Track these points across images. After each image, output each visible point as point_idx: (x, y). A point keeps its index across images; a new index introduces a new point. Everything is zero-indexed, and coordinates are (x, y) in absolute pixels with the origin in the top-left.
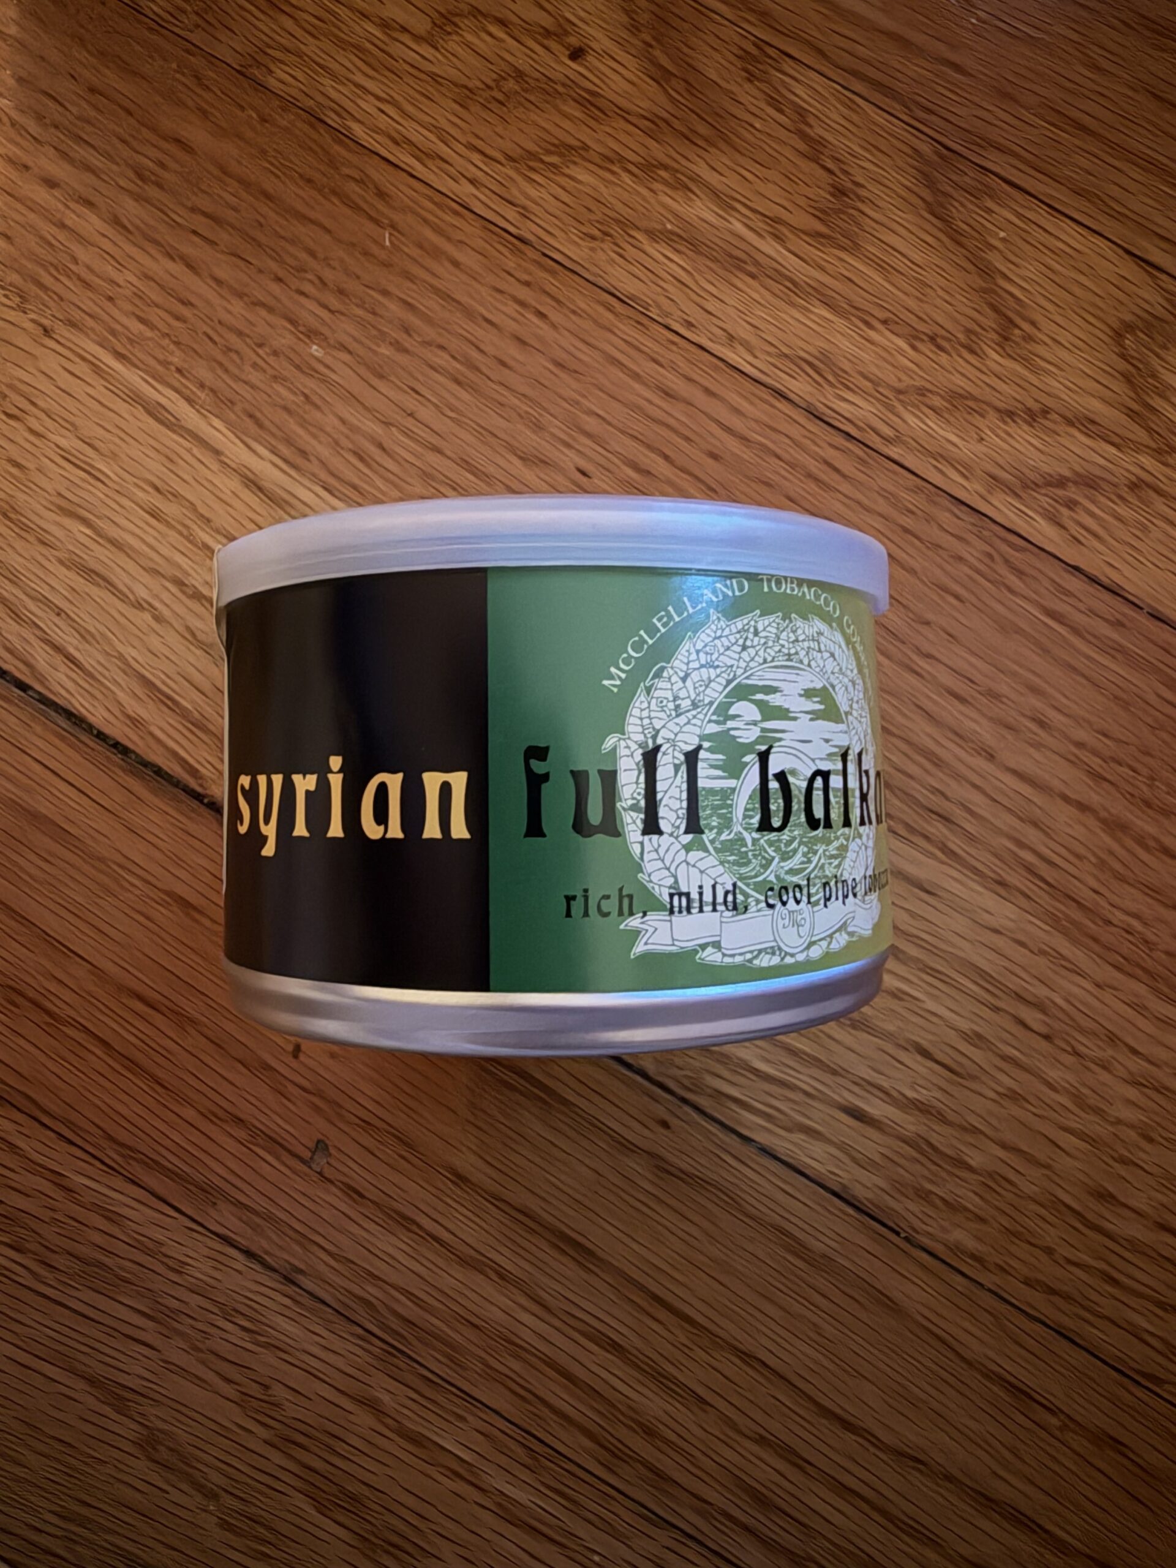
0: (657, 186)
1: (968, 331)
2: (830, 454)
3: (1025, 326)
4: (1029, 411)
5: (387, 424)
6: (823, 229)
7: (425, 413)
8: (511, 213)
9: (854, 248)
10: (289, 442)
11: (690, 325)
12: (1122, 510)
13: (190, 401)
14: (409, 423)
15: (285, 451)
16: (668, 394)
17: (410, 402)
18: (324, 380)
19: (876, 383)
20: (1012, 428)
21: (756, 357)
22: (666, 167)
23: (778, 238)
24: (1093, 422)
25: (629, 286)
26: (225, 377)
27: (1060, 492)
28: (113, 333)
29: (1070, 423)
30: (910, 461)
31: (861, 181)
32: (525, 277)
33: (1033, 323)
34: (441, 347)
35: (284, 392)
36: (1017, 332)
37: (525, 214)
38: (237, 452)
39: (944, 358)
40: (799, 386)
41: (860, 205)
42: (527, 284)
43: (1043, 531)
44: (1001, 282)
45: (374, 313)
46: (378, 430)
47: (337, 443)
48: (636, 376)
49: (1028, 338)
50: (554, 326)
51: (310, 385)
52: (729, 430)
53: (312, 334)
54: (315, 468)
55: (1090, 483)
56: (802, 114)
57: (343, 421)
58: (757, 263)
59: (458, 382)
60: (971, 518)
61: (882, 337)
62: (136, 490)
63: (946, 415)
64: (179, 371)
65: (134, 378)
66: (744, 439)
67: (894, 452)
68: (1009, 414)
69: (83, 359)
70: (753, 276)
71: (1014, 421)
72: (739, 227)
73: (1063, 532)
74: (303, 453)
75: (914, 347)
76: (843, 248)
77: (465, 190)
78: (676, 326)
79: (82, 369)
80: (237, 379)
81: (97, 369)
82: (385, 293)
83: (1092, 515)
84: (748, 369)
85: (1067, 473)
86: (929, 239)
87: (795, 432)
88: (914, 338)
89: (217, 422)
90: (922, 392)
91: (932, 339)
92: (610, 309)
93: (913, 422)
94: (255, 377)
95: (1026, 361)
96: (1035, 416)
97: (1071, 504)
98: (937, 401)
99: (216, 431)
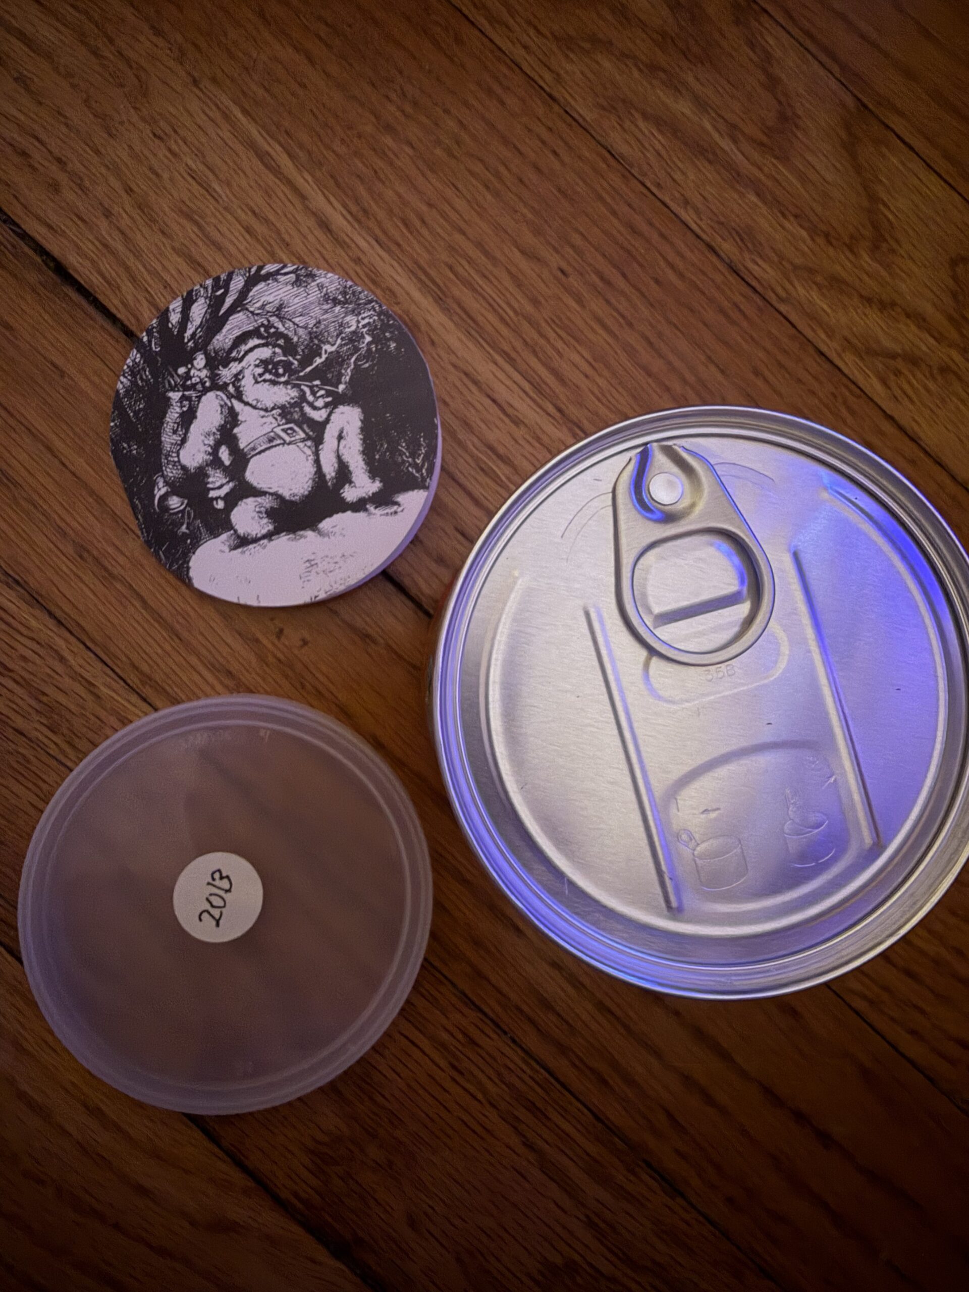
0: (654, 82)
1: (852, 237)
2: (738, 298)
3: (892, 242)
4: (881, 302)
5: (430, 205)
6: (765, 139)
7: (460, 204)
8: (548, 76)
9: (784, 159)
10: (357, 200)
11: (658, 186)
12: (931, 385)
13: (290, 155)
14: (447, 208)
15: (354, 208)
16: (634, 231)
17: (449, 192)
18: (391, 164)
19: (781, 257)
20: (868, 311)
21: (701, 220)
22: (664, 71)
23: (735, 141)
24: (924, 320)
25: (622, 148)
26: (319, 144)
27: (892, 362)
28: (244, 93)
29: (908, 316)
30: (793, 317)
31: (800, 113)
32: (550, 124)
33: (897, 241)
34: (481, 161)
35: (360, 165)
36: (884, 245)
37: (558, 78)
38: (318, 200)
39: (831, 251)
40: (727, 247)
41: (794, 129)
42: (550, 129)
43: (875, 387)
44: (881, 207)
45: (437, 124)
46: (424, 208)
47: (391, 211)
48: (614, 213)
49: (893, 251)
50: (563, 164)
51: (380, 164)
52: (672, 266)
53: (389, 128)
54: (371, 224)
55: (914, 361)
56: (768, 57)
57: (400, 196)
58: (715, 154)
59: (487, 187)
60: (827, 366)
61: (792, 226)
62: (239, 211)
63: (825, 291)
64: (287, 133)
65: (254, 131)
66: (681, 276)
67: (783, 308)
68: (868, 300)
69: (218, 108)
70: (710, 162)
71: (871, 306)
72: (708, 126)
73: (888, 391)
74: (365, 211)
75: (813, 240)
76: (777, 158)
77: (519, 53)
78: (649, 184)
79: (217, 115)
80: (328, 147)
81: (226, 117)
82: (447, 111)
83: (909, 382)
84: (694, 226)
85: (900, 351)
86: (838, 165)
87: (719, 279)
88: (813, 231)
89: (306, 175)
90: (811, 271)
91: (827, 236)
92: (604, 160)
93: (801, 291)
94: (341, 149)
95: (888, 267)
96: (885, 306)
97: (898, 373)
98: (819, 279)
99: (305, 182)
